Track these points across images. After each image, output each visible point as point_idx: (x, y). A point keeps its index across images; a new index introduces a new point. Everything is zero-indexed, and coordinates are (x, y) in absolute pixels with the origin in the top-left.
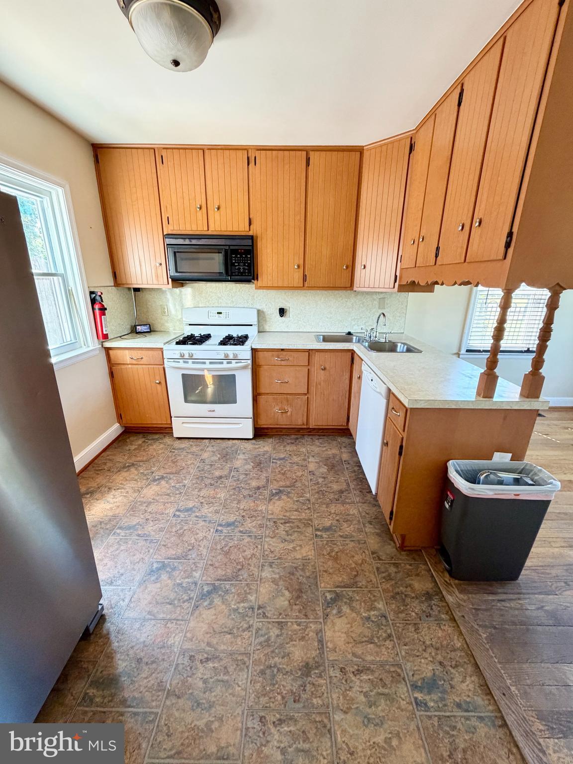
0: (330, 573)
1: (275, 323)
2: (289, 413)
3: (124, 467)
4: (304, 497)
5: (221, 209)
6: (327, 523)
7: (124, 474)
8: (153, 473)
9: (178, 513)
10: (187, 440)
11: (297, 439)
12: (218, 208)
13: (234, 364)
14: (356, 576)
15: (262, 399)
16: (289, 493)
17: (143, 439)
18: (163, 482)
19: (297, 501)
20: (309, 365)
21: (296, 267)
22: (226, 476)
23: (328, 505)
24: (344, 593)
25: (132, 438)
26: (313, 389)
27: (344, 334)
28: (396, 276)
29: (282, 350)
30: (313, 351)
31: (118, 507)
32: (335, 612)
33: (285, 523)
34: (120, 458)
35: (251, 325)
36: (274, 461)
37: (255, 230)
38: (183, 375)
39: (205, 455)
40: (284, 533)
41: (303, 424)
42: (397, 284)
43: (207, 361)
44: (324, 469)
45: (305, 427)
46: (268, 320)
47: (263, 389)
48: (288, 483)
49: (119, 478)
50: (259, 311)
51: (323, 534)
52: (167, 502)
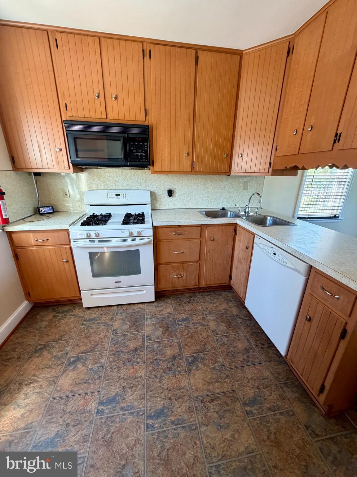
1: (165, 202)
2: (184, 278)
3: (36, 351)
4: (218, 362)
5: (119, 99)
6: (250, 392)
7: (37, 360)
8: (67, 354)
9: (101, 408)
10: (96, 310)
11: (191, 297)
12: (116, 98)
13: (138, 241)
14: (307, 467)
15: (162, 268)
16: (203, 359)
17: (53, 314)
18: (79, 366)
19: (214, 369)
20: (201, 237)
21: (186, 155)
22: (141, 348)
25: (42, 314)
26: (204, 257)
27: (219, 210)
28: (270, 163)
29: (179, 226)
30: (205, 226)
31: (31, 411)
33: (212, 400)
34: (32, 340)
35: (146, 204)
36: (179, 323)
37: (151, 120)
38: (90, 253)
39: (116, 325)
41: (196, 285)
42: (271, 170)
43: (113, 240)
44: (223, 327)
45: (197, 287)
46: (158, 199)
47: (162, 260)
48: (199, 347)
49: (30, 367)
50: (151, 192)
51: (252, 409)
52: (87, 393)
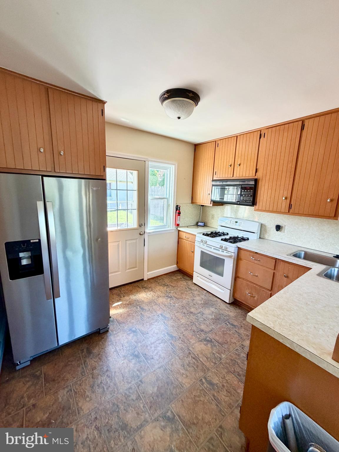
0: (183, 405)
1: (273, 235)
2: (255, 298)
3: (164, 285)
4: (220, 355)
5: (241, 165)
6: (216, 380)
7: (161, 287)
8: (170, 293)
9: (160, 315)
10: (197, 286)
14: (194, 424)
15: (239, 281)
16: (215, 346)
17: (181, 277)
18: (169, 299)
19: (213, 354)
20: (274, 269)
21: (284, 198)
22: (194, 314)
23: (229, 372)
24: (178, 423)
25: (178, 275)
26: (276, 289)
29: (256, 253)
30: (280, 261)
31: (147, 299)
32: (163, 424)
33: (194, 358)
34: (167, 281)
35: (254, 233)
36: (228, 323)
37: (259, 175)
38: (202, 251)
39: (197, 298)
40: (188, 362)
43: (213, 247)
47: (240, 275)
48: (220, 341)
49: (159, 288)
50: (262, 224)
51: (206, 383)
52: (162, 308)
